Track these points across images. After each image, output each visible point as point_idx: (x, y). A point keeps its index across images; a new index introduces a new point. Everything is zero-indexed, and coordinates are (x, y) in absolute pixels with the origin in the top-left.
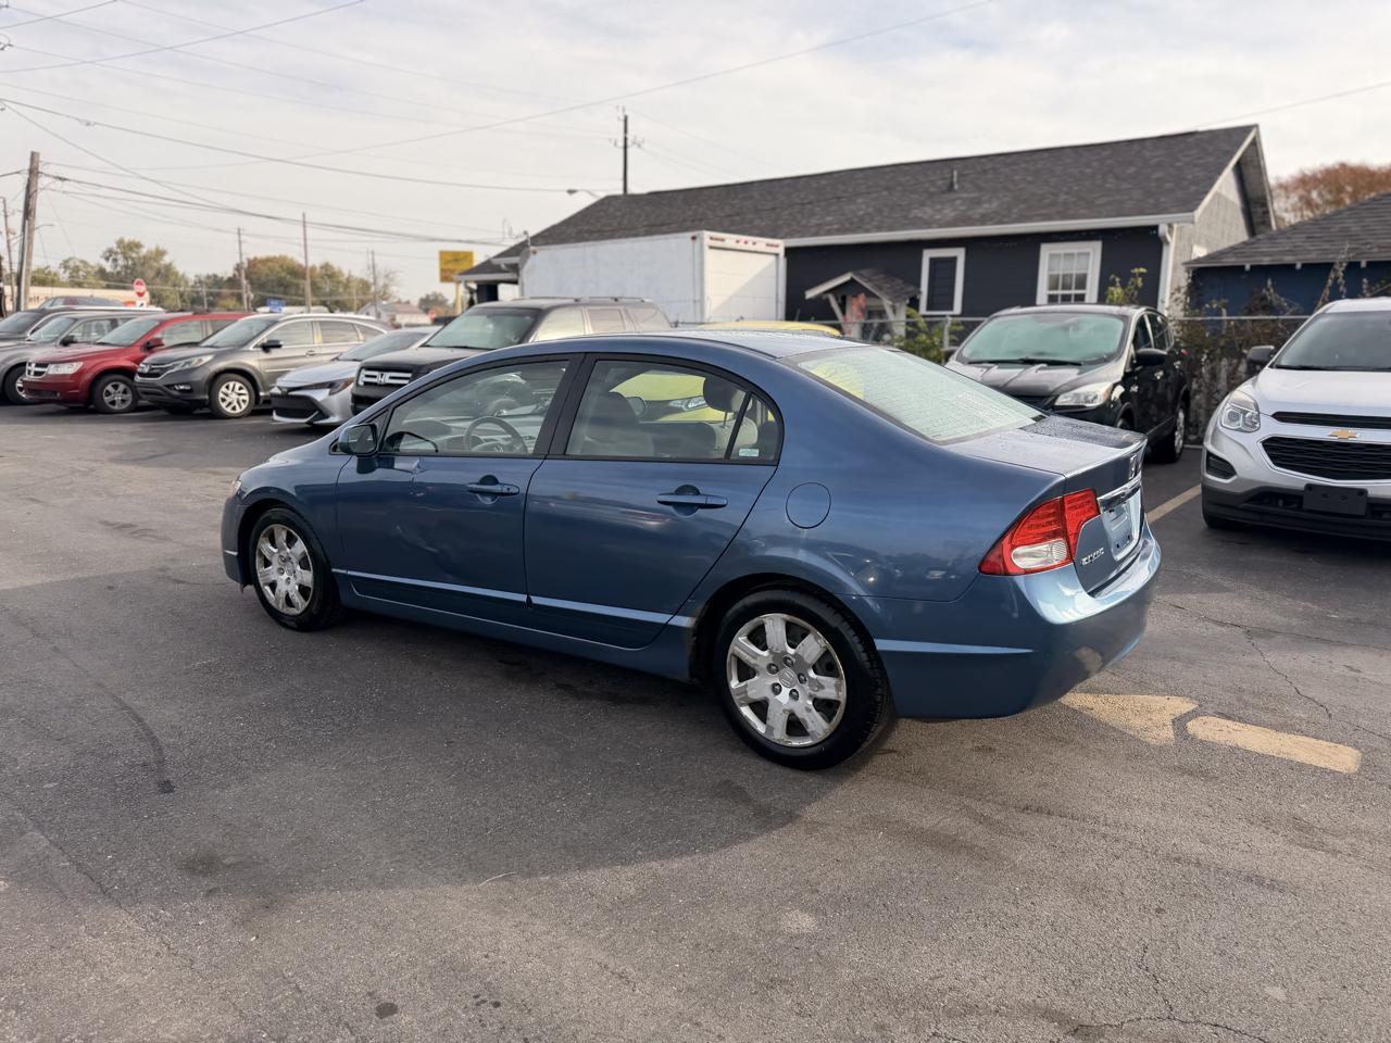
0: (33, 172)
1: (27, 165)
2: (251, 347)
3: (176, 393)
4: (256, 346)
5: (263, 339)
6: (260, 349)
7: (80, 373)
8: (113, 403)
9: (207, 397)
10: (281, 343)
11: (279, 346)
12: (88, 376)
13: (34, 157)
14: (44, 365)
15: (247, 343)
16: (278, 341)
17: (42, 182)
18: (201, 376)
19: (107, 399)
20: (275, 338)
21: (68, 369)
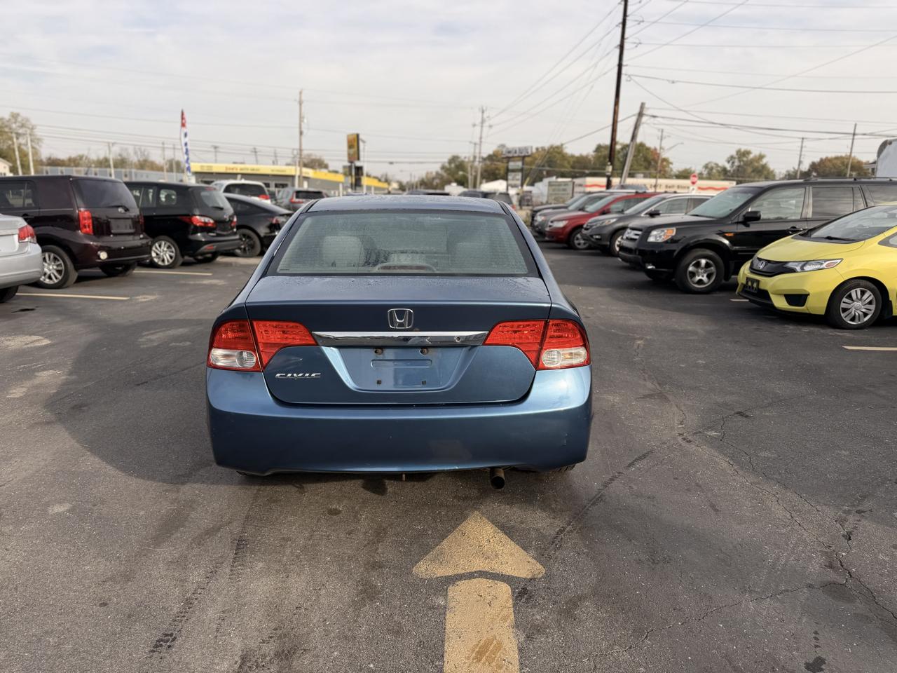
0: (641, 114)
1: (637, 110)
2: (642, 215)
3: (593, 240)
4: (646, 214)
5: (653, 208)
6: (648, 216)
7: (565, 227)
8: (579, 244)
9: (608, 243)
10: (661, 212)
11: (658, 214)
12: (568, 230)
13: (642, 106)
14: (552, 222)
15: (640, 212)
16: (658, 211)
17: (644, 119)
18: (607, 231)
19: (576, 242)
20: (658, 209)
21: (561, 224)
